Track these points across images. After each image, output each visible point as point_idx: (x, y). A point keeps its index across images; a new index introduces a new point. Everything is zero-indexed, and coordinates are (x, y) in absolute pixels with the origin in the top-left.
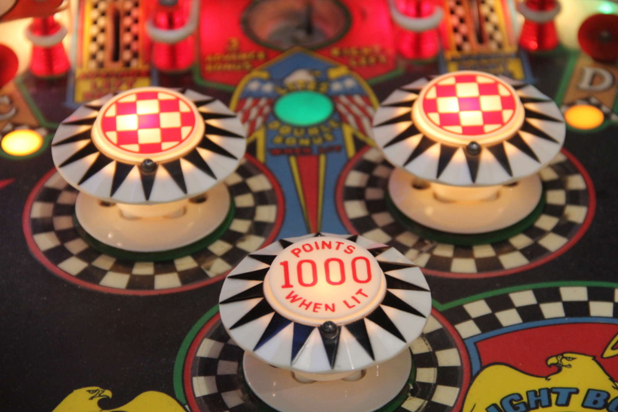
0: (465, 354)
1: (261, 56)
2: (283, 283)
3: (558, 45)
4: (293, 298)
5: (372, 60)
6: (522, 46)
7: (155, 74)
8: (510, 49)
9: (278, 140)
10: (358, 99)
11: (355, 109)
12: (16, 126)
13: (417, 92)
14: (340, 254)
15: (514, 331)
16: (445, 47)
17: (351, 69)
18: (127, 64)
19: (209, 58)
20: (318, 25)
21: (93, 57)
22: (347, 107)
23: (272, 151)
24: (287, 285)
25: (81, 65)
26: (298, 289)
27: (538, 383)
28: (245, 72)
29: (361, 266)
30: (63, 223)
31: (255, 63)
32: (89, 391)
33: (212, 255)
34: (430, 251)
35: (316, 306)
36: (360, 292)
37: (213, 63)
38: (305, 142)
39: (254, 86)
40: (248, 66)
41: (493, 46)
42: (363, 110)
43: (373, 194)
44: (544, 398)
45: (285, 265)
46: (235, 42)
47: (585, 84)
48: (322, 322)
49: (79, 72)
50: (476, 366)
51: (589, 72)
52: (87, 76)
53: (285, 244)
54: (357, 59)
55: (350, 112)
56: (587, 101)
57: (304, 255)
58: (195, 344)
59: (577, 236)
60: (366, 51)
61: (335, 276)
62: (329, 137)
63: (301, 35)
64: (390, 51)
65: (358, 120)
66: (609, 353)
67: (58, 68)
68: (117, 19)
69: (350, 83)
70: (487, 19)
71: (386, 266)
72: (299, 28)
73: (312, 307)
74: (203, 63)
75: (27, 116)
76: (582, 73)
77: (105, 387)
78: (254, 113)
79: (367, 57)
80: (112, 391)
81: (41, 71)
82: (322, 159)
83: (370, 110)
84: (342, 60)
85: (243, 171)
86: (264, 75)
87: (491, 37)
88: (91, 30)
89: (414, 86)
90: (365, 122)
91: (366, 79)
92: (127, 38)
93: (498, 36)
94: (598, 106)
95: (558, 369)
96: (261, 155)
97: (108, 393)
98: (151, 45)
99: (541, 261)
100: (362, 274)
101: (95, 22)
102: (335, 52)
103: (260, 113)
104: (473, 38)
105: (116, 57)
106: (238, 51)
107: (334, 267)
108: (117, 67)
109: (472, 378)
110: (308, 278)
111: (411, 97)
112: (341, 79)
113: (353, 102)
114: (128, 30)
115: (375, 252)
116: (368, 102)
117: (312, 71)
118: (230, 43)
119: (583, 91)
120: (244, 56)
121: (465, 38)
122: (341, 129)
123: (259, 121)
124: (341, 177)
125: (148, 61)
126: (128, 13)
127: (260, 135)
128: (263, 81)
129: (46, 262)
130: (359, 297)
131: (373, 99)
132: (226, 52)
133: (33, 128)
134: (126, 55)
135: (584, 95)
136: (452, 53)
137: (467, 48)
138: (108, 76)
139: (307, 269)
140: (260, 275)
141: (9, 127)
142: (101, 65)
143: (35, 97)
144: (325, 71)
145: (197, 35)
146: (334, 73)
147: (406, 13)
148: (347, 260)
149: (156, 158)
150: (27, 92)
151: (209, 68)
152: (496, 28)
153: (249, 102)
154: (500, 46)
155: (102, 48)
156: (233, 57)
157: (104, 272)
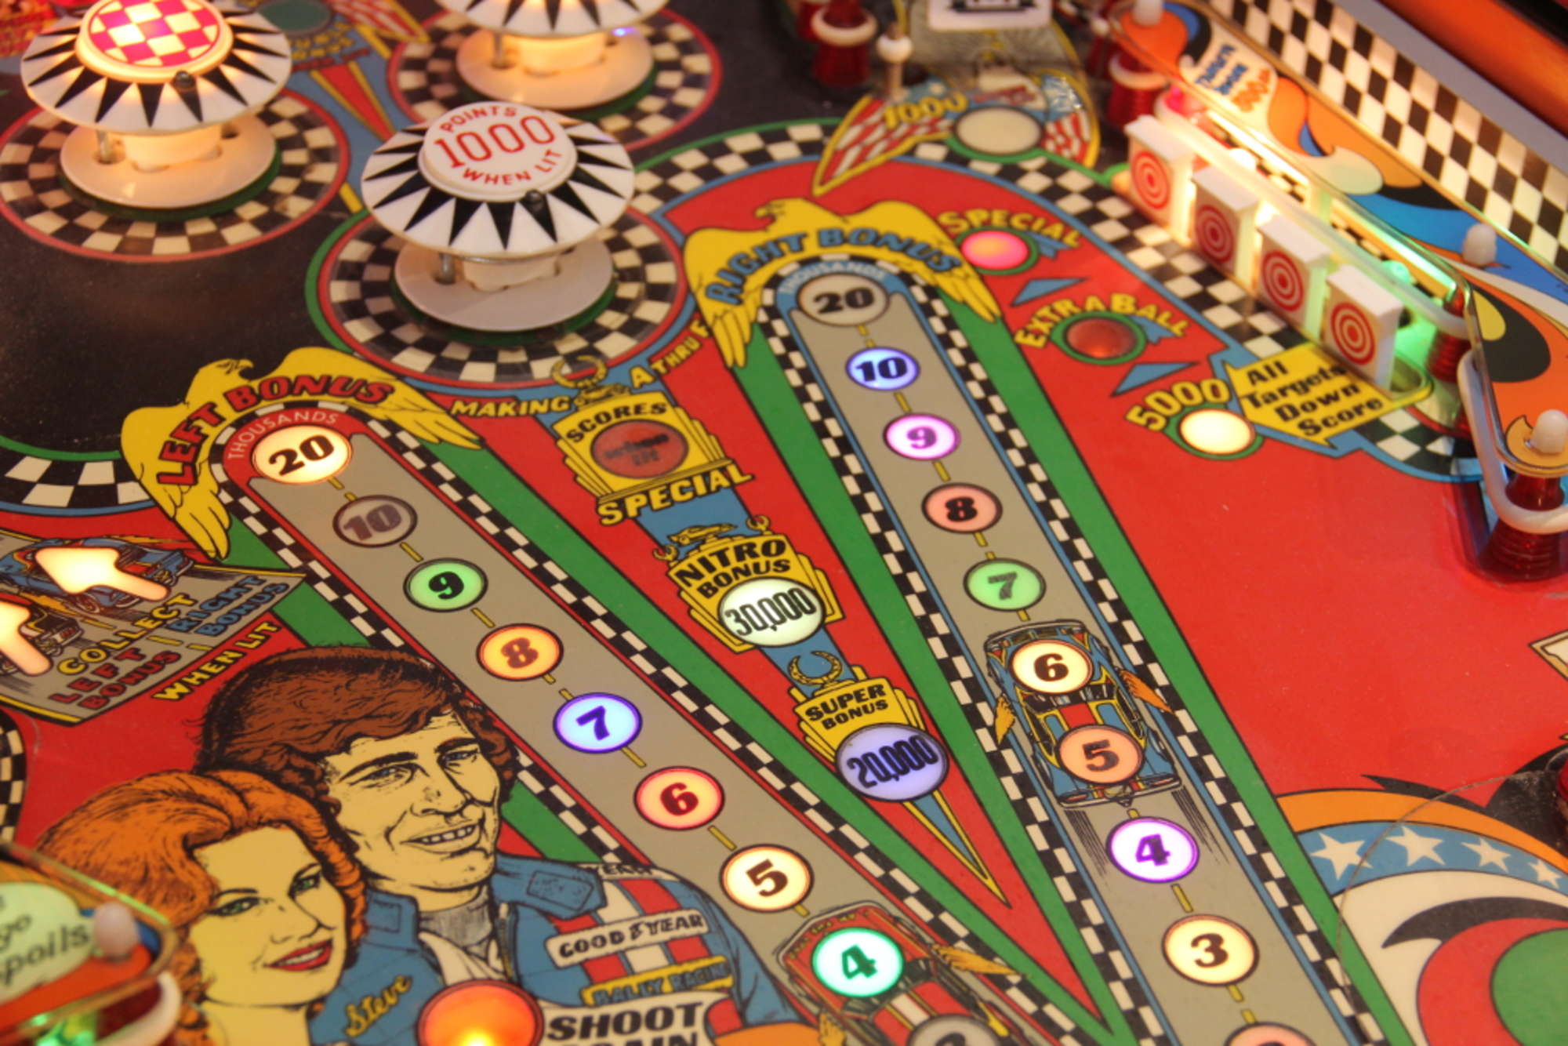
0: (661, 231)
2: (450, 162)
4: (474, 176)
15: (702, 194)
22: (348, 6)
24: (457, 164)
26: (473, 166)
27: (759, 238)
29: (535, 127)
30: (57, 196)
32: (220, 366)
35: (506, 179)
36: (548, 153)
38: (318, 53)
44: (773, 250)
45: (441, 144)
48: (522, 195)
50: (676, 236)
55: (354, 9)
61: (510, 143)
65: (369, 16)
66: (819, 191)
73: (500, 181)
77: (238, 356)
80: (250, 358)
82: (354, 68)
95: (770, 219)
97: (246, 363)
99: (688, 118)
100: (541, 135)
107: (503, 134)
109: (680, 249)
110: (478, 151)
122: (353, 31)
124: (390, 79)
129: (63, 246)
130: (550, 158)
139: (470, 142)
140: (411, 166)
148: (514, 123)
157: (148, 241)
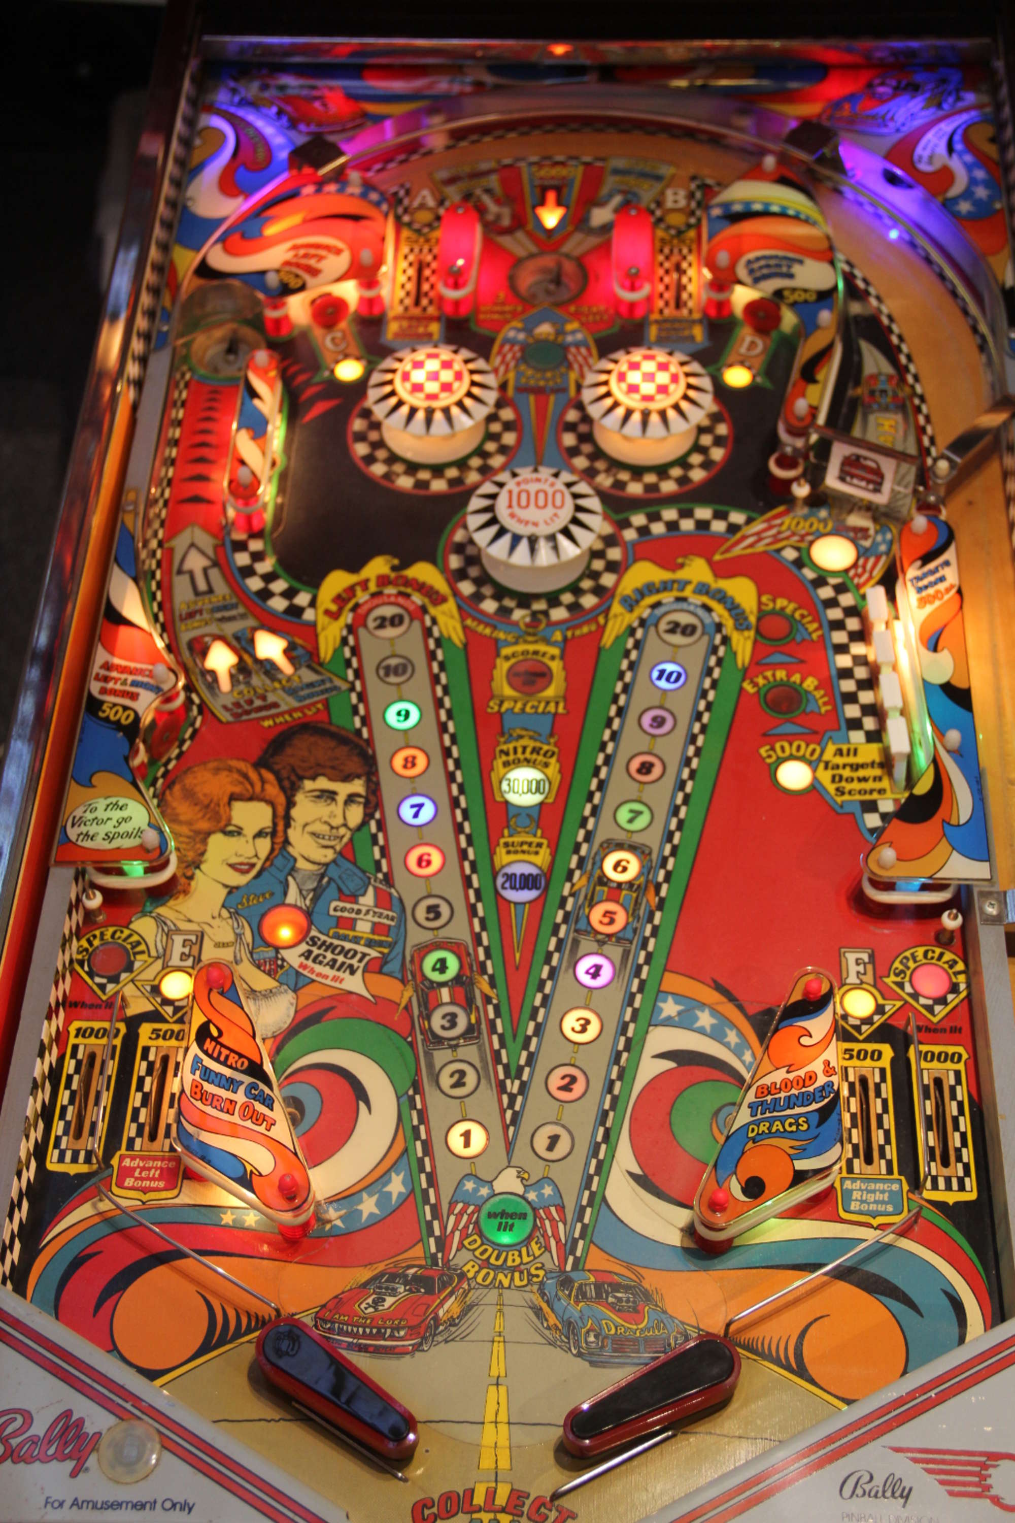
0: (625, 554)
1: (520, 308)
2: (508, 504)
3: (731, 314)
4: (512, 516)
5: (598, 318)
6: (705, 314)
7: (443, 319)
8: (697, 316)
9: (523, 380)
10: (583, 351)
11: (580, 359)
12: (346, 356)
13: (616, 362)
14: (546, 487)
15: (660, 538)
16: (651, 311)
17: (582, 324)
18: (425, 309)
19: (483, 308)
20: (565, 280)
21: (401, 301)
22: (575, 356)
23: (520, 390)
24: (510, 507)
25: (392, 307)
26: (516, 510)
27: (666, 575)
28: (507, 322)
29: (558, 497)
30: (373, 436)
31: (515, 315)
32: (385, 559)
33: (469, 468)
34: (615, 475)
35: (527, 523)
36: (556, 514)
37: (486, 313)
38: (542, 383)
39: (512, 334)
40: (508, 316)
41: (685, 312)
42: (585, 359)
43: (583, 428)
44: (669, 586)
45: (510, 492)
46: (502, 295)
47: (743, 350)
48: (529, 533)
49: (391, 314)
50: (631, 560)
51: (748, 339)
52: (397, 318)
53: (514, 475)
54: (587, 316)
55: (576, 360)
56: (742, 363)
57: (523, 487)
58: (453, 532)
59: (715, 470)
60: (594, 309)
61: (541, 502)
62: (559, 380)
63: (552, 287)
64: (611, 311)
65: (581, 367)
66: (717, 557)
67: (376, 311)
68: (420, 272)
69: (579, 336)
70: (685, 288)
71: (576, 496)
72: (552, 281)
74: (477, 311)
75: (353, 349)
76: (743, 340)
77: (396, 556)
78: (509, 356)
79: (595, 314)
80: (400, 559)
81: (365, 312)
82: (552, 398)
83: (591, 361)
84: (576, 316)
85: (499, 405)
86: (519, 325)
87: (685, 304)
88: (402, 279)
89: (615, 356)
90: (586, 369)
91: (592, 333)
92: (426, 287)
93: (691, 304)
94: (749, 368)
95: (681, 566)
96: (510, 392)
97: (396, 561)
98: (441, 298)
99: (688, 487)
100: (558, 502)
101: (404, 271)
102: (572, 309)
103: (513, 357)
104: (672, 303)
105: (417, 303)
106: (503, 304)
107: (541, 496)
108: (416, 311)
109: (627, 568)
110: (524, 502)
111: (611, 366)
112: (573, 332)
113: (580, 353)
114: (427, 279)
115: (569, 485)
116: (590, 354)
117: (554, 324)
118: (497, 296)
119: (742, 355)
120: (507, 308)
121: (667, 304)
122: (567, 374)
123: (512, 364)
124: (564, 413)
125: (439, 308)
126: (428, 265)
127: (511, 376)
128: (519, 330)
129: (361, 465)
130: (555, 518)
131: (594, 351)
132: (495, 304)
133: (358, 359)
134: (424, 302)
135: (741, 358)
136: (655, 316)
137: (667, 312)
138: (411, 318)
139: (524, 497)
140: (493, 497)
141: (341, 357)
142: (406, 309)
143: (360, 333)
144: (563, 325)
145: (476, 292)
146: (570, 327)
147: (623, 287)
148: (550, 491)
149: (435, 404)
150: (354, 329)
151: (482, 317)
152: (690, 296)
153: (507, 348)
154: (691, 312)
155: (408, 294)
156: (498, 308)
157: (398, 475)
